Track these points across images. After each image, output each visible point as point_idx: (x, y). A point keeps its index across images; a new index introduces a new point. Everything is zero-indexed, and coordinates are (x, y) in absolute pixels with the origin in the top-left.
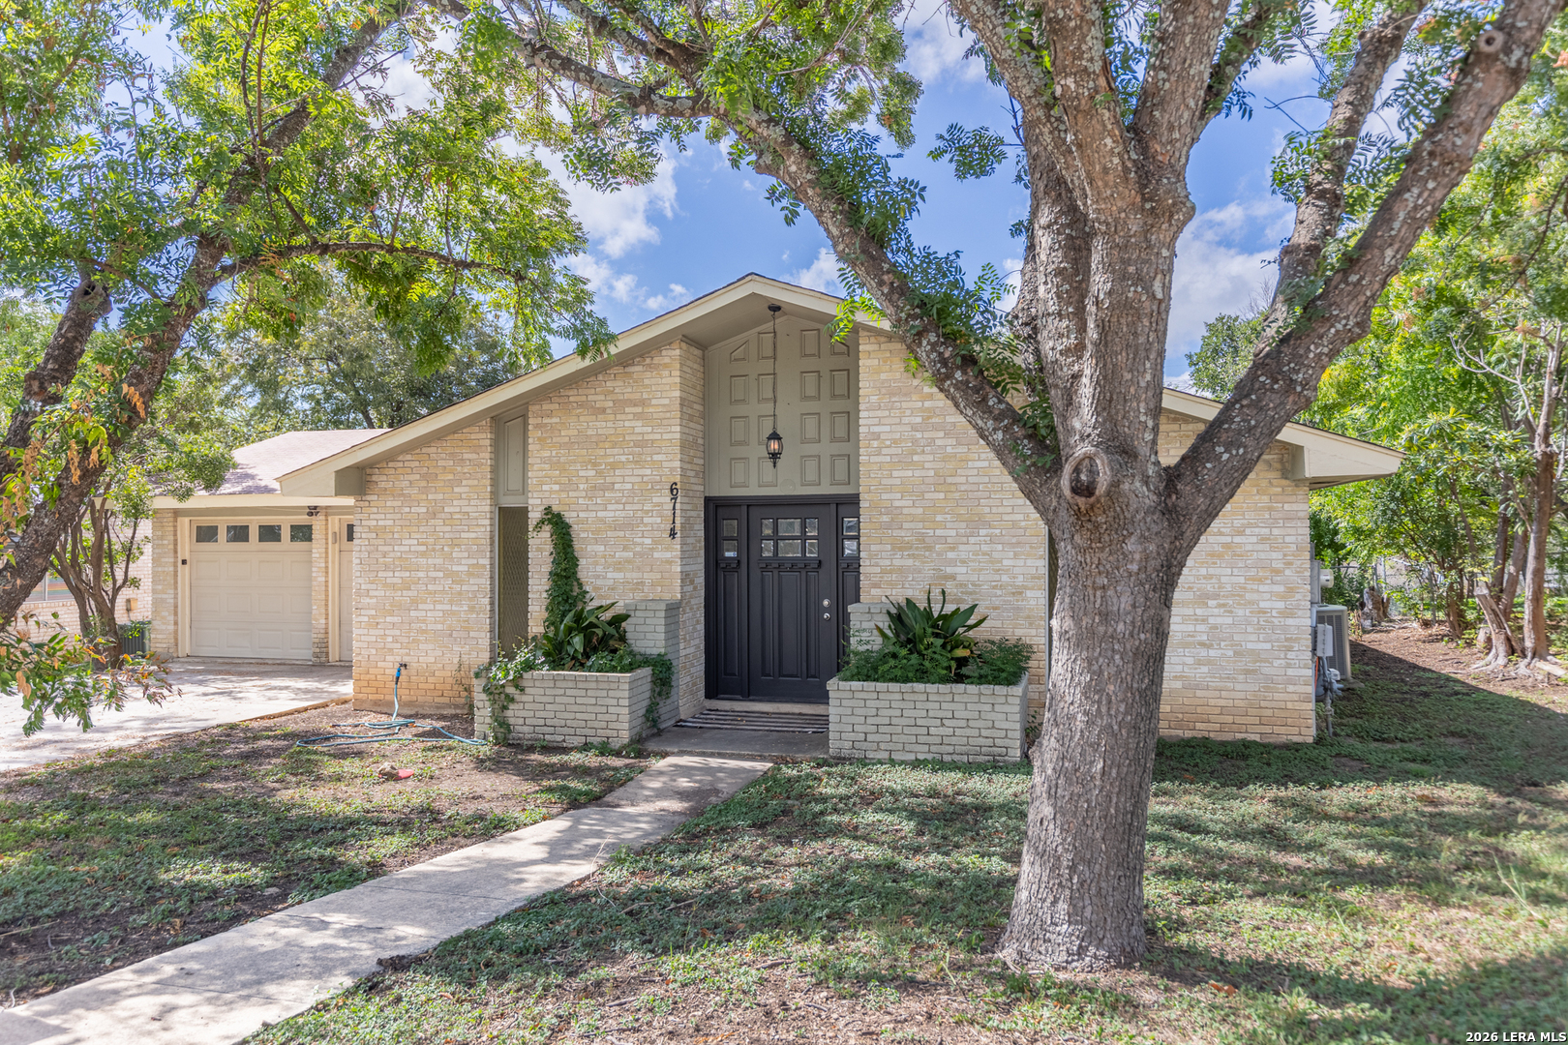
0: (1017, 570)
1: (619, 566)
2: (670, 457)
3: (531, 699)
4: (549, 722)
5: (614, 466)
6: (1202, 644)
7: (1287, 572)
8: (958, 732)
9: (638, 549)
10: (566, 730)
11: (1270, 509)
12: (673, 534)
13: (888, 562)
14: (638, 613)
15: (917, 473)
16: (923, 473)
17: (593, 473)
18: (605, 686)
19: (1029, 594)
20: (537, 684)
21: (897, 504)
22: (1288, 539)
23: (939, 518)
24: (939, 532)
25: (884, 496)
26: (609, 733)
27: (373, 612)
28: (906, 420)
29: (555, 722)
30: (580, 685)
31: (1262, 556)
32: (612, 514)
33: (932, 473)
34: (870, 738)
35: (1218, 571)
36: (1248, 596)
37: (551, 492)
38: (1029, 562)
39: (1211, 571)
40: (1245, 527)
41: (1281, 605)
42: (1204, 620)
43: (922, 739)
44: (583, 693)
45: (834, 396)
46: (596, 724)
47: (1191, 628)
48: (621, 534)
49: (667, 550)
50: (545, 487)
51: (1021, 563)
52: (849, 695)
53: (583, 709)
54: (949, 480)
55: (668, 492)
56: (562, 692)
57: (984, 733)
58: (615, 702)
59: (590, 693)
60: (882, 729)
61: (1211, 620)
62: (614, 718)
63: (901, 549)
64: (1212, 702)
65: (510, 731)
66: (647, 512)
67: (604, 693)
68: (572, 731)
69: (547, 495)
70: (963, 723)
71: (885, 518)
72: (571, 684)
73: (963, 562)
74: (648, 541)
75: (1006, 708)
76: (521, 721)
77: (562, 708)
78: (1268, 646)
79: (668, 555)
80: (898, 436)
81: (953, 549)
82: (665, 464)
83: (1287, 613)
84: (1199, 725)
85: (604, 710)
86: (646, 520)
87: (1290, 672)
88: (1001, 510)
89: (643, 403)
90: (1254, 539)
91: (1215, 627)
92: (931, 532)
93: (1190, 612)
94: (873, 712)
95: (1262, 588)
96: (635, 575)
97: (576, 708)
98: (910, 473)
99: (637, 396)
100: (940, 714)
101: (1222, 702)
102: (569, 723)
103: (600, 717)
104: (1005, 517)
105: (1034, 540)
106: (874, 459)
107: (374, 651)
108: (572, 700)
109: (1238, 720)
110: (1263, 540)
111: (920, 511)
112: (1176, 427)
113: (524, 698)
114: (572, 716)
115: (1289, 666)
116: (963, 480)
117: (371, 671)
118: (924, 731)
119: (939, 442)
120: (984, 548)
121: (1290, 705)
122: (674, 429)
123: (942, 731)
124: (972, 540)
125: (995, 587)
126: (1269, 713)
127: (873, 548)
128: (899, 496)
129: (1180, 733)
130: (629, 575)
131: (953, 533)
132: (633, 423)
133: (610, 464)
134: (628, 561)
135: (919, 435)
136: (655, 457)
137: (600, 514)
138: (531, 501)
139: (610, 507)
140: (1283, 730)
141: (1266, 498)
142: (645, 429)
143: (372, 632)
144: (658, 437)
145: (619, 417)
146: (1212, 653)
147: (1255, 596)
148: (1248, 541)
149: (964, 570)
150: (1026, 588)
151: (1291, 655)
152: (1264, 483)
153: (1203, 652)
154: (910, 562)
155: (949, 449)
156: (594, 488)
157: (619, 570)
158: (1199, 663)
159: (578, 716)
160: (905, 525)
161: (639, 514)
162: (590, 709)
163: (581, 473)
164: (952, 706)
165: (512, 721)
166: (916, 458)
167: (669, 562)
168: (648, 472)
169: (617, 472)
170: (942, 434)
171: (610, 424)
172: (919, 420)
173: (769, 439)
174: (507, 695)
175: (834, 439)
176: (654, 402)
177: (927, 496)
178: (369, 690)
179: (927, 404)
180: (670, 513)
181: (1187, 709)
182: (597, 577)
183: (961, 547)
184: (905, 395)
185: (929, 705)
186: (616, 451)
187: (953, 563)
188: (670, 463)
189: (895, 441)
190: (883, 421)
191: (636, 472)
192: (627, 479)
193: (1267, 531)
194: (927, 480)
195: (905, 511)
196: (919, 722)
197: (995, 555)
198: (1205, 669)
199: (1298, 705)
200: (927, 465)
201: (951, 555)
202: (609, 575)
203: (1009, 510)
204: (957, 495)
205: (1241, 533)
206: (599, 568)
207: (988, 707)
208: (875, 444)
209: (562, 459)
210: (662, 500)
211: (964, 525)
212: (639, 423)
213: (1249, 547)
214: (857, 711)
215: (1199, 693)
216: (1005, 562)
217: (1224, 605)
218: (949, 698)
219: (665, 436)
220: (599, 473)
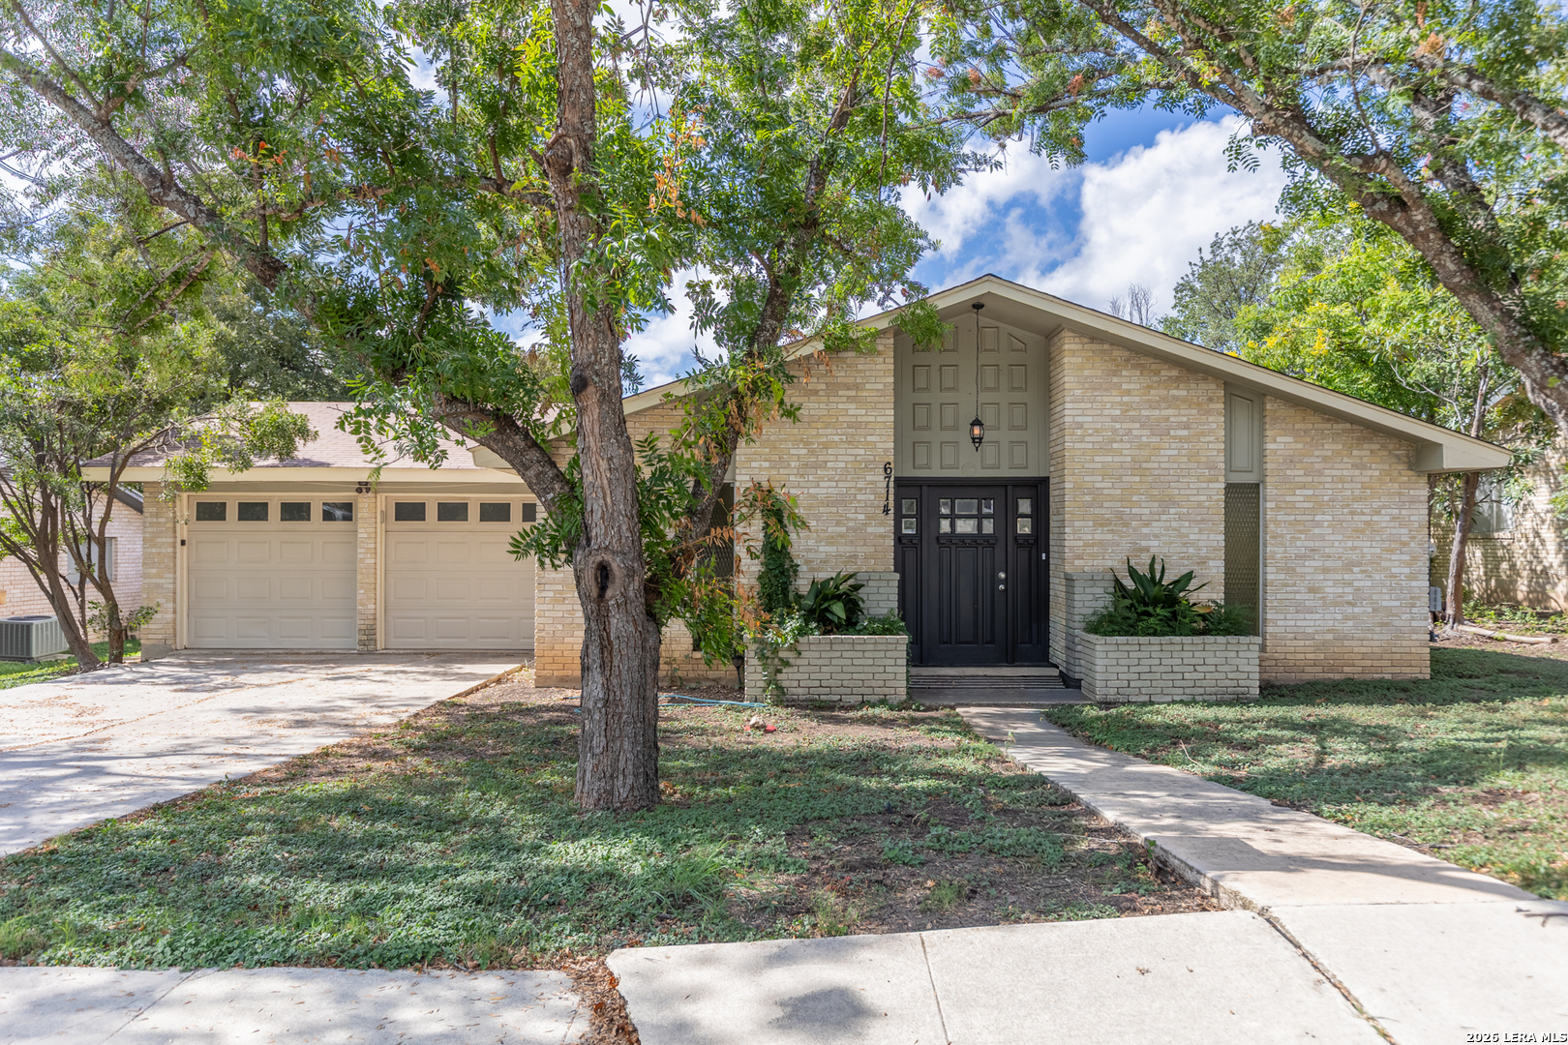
0: (1201, 544)
1: (831, 540)
2: (884, 438)
3: (806, 662)
4: (824, 683)
5: (826, 446)
6: (1349, 603)
7: (1412, 544)
8: (1208, 676)
9: (851, 524)
10: (842, 690)
11: (1400, 494)
12: (886, 510)
13: (1090, 537)
14: (871, 583)
15: (1116, 459)
16: (1121, 459)
17: (805, 451)
18: (883, 647)
19: (1211, 563)
20: (813, 647)
21: (1098, 485)
22: (1412, 518)
23: (1135, 498)
24: (1134, 511)
25: (1087, 479)
26: (887, 691)
27: (560, 587)
28: (1106, 412)
29: (832, 683)
30: (857, 647)
31: (1394, 531)
32: (824, 491)
33: (1129, 459)
34: (1132, 684)
35: (1360, 544)
36: (1383, 564)
37: (760, 468)
38: (1212, 537)
39: (1356, 544)
40: (1381, 508)
41: (1407, 570)
42: (1350, 584)
43: (1178, 683)
44: (860, 654)
45: (1013, 389)
46: (874, 683)
47: (1340, 590)
48: (834, 510)
49: (881, 525)
50: (754, 464)
51: (1205, 537)
52: (1115, 648)
53: (860, 669)
54: (1144, 465)
55: (882, 471)
56: (839, 654)
57: (1230, 676)
58: (892, 662)
59: (867, 654)
60: (1143, 677)
61: (1356, 584)
62: (892, 676)
63: (1101, 525)
64: (1356, 650)
65: (784, 694)
66: (861, 489)
67: (882, 654)
68: (849, 691)
69: (756, 471)
70: (1213, 668)
71: (1088, 498)
72: (847, 647)
73: (1156, 536)
74: (862, 517)
75: (1249, 654)
76: (795, 684)
77: (839, 669)
78: (1398, 603)
79: (882, 530)
80: (1099, 426)
81: (1147, 525)
82: (879, 445)
83: (1412, 577)
84: (1346, 669)
85: (882, 669)
86: (859, 497)
87: (1414, 623)
88: (1188, 492)
89: (857, 387)
90: (1388, 518)
91: (1358, 589)
92: (1128, 511)
93: (1339, 577)
94: (1136, 662)
95: (1393, 557)
96: (848, 549)
97: (852, 669)
98: (1110, 459)
99: (851, 380)
100: (1193, 661)
101: (1363, 650)
102: (845, 683)
103: (877, 676)
104: (1192, 498)
105: (1216, 518)
106: (1077, 445)
107: (560, 627)
108: (849, 662)
109: (1376, 663)
110: (1394, 518)
111: (1119, 492)
112: (1329, 426)
113: (799, 662)
114: (849, 676)
115: (1413, 619)
116: (1156, 465)
117: (557, 647)
118: (1180, 676)
119: (1135, 432)
120: (1174, 524)
121: (1413, 650)
122: (888, 412)
123: (1195, 675)
124: (1163, 517)
125: (1183, 558)
126: (1398, 656)
127: (1076, 524)
128: (1100, 478)
129: (1331, 676)
130: (841, 549)
131: (1147, 511)
132: (847, 406)
133: (823, 443)
134: (841, 536)
135: (1118, 426)
136: (869, 438)
137: (812, 491)
138: (738, 478)
139: (822, 484)
140: (1408, 670)
141: (1396, 485)
142: (859, 412)
143: (557, 607)
144: (872, 419)
145: (832, 399)
146: (1356, 610)
147: (1388, 564)
148: (1382, 519)
149: (1156, 543)
150: (1209, 559)
151: (1414, 610)
152: (1395, 473)
153: (1350, 610)
154: (1109, 537)
155: (1144, 439)
156: (806, 466)
157: (832, 544)
158: (1346, 619)
159: (855, 676)
160: (1105, 504)
161: (853, 491)
162: (866, 669)
163: (792, 452)
164: (1204, 654)
165: (785, 684)
166: (1115, 446)
167: (883, 536)
168: (862, 452)
169: (830, 451)
170: (1137, 425)
171: (822, 406)
172: (1118, 412)
173: (973, 424)
174: (781, 659)
175: (1013, 428)
176: (868, 386)
177: (1125, 479)
178: (554, 666)
179: (1125, 399)
180: (884, 491)
181: (1336, 656)
182: (810, 550)
183: (1155, 524)
184: (1106, 390)
185: (1185, 654)
186: (829, 431)
187: (1146, 537)
188: (883, 444)
189: (1097, 430)
190: (1087, 412)
191: (849, 451)
192: (840, 458)
193: (1397, 511)
194: (1125, 465)
195: (1106, 492)
196: (1175, 669)
197: (1183, 530)
198: (1350, 623)
199: (1419, 650)
200: (1125, 452)
201: (1145, 530)
202: (821, 549)
203: (1195, 492)
204: (1150, 479)
205: (1378, 513)
206: (811, 542)
207: (1234, 654)
208: (1079, 432)
209: (772, 438)
210: (875, 478)
211: (1156, 504)
212: (853, 406)
213: (1384, 525)
214: (1121, 662)
215: (1346, 643)
216: (1192, 537)
217: (1365, 571)
218: (1201, 647)
219: (879, 419)
220: (812, 452)
